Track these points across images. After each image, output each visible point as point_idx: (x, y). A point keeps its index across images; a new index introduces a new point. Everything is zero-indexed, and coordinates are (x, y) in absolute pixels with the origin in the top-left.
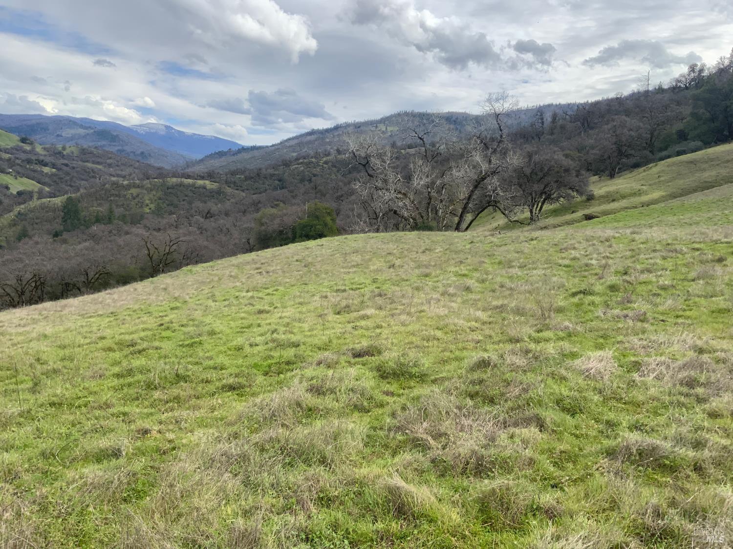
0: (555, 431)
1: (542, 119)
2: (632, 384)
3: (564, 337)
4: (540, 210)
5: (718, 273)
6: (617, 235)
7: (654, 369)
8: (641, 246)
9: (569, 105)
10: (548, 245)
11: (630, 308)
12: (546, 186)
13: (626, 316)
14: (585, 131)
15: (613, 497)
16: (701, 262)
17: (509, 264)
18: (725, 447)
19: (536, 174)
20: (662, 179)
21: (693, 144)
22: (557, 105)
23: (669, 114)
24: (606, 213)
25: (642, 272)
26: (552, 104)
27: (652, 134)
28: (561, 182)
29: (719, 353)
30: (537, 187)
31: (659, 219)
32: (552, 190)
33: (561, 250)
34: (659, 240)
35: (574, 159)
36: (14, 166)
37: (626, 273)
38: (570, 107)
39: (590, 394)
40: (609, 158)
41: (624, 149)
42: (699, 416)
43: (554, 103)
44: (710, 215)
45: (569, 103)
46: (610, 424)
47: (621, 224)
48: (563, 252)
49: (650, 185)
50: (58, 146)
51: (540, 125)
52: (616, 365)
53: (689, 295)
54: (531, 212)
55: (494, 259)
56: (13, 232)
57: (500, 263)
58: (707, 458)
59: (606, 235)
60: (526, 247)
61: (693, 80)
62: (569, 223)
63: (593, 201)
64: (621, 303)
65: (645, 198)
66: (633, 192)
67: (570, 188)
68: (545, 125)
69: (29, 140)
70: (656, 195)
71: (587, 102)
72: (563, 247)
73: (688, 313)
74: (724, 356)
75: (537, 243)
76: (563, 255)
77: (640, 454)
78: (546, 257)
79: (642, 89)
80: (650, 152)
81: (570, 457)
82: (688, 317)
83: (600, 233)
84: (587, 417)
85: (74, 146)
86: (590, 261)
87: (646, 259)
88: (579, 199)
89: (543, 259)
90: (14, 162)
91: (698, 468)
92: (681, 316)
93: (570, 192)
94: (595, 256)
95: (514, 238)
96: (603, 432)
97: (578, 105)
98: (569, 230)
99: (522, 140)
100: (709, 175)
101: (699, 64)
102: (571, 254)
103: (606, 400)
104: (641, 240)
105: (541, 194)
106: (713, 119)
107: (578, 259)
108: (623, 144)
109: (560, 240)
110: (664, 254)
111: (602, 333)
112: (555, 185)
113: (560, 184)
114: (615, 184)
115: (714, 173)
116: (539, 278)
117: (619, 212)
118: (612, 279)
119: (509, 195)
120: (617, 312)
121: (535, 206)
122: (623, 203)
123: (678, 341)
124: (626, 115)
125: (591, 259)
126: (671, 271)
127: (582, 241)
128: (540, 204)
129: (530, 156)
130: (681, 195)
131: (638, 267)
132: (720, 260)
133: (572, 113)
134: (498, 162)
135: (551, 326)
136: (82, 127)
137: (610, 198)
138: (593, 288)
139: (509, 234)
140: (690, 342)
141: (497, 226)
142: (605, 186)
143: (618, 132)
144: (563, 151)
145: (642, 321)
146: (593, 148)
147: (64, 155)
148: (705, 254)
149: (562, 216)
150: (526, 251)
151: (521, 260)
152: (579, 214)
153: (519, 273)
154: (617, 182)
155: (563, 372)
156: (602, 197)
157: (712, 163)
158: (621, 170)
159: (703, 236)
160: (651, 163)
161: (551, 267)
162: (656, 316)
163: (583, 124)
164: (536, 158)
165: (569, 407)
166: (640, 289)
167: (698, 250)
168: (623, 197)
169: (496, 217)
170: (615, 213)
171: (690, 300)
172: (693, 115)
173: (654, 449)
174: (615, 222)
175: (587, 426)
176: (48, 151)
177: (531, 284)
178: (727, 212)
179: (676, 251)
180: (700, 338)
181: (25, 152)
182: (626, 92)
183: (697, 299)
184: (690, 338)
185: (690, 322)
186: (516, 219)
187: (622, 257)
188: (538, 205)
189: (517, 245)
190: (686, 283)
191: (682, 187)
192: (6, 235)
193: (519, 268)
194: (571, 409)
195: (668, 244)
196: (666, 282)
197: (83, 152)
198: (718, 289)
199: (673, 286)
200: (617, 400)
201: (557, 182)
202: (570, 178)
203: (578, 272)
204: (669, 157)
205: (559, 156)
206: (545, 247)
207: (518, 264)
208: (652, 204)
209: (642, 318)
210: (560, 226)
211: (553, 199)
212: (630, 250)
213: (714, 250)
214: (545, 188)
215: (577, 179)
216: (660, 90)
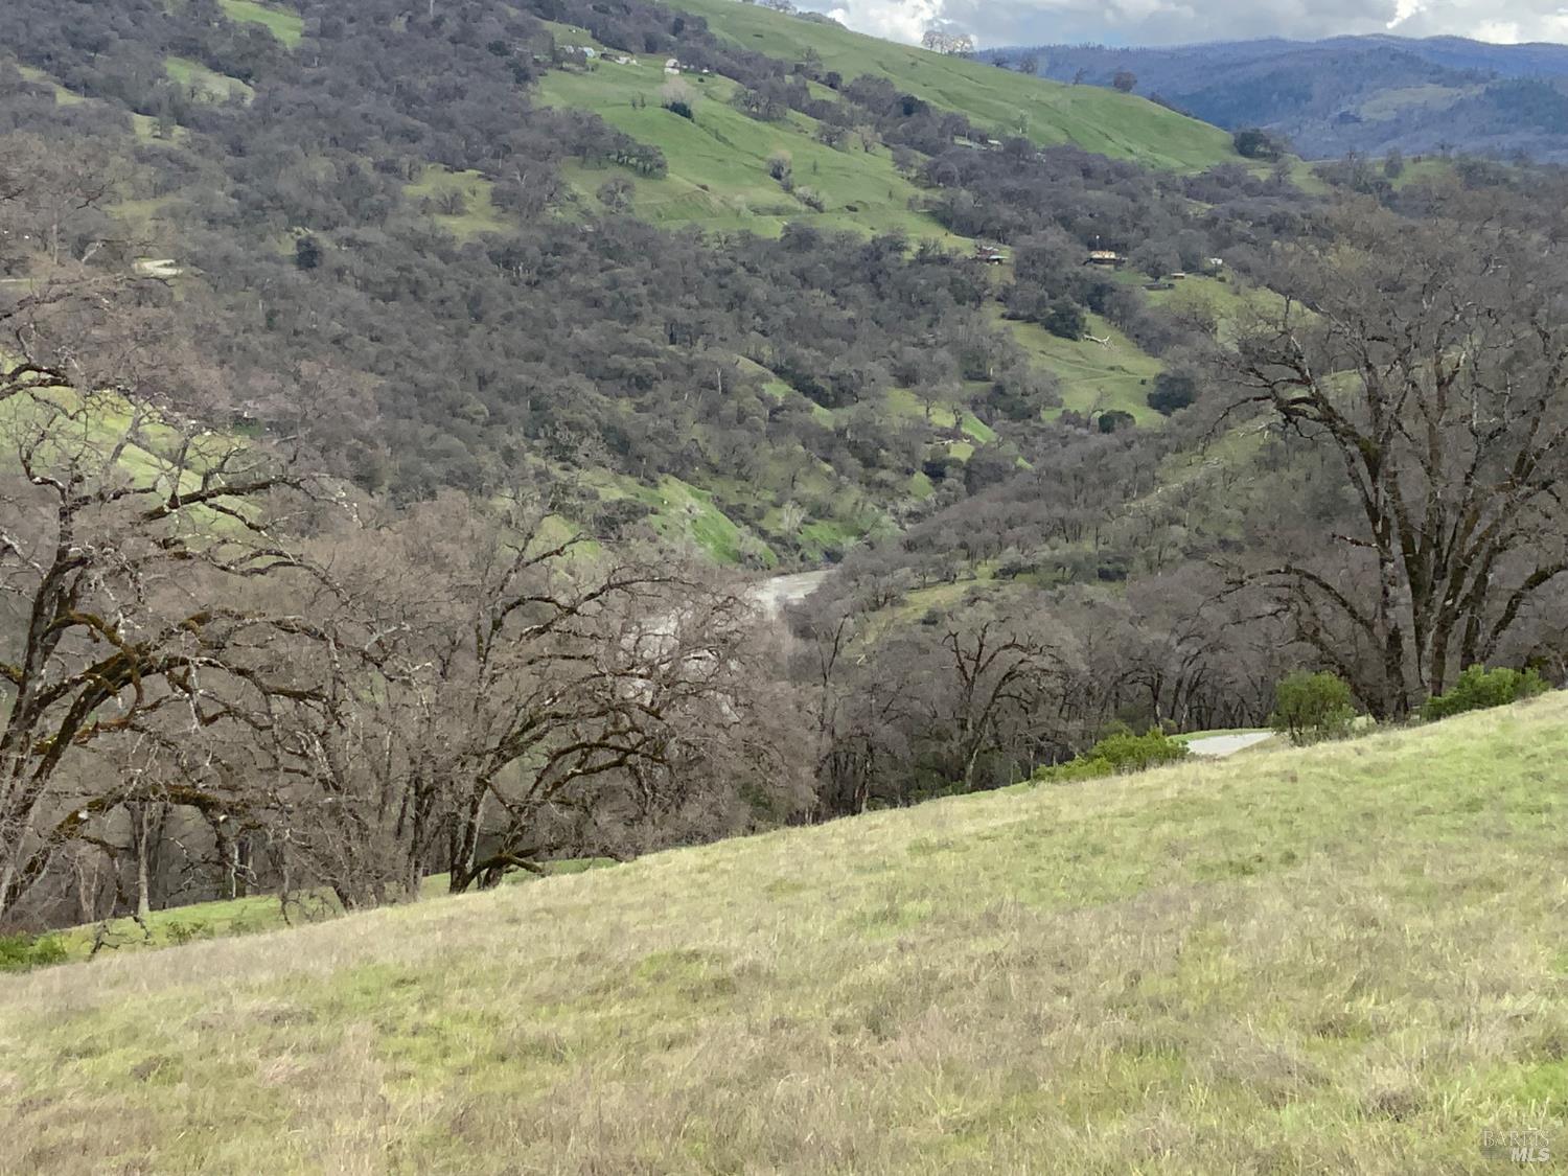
36: (1227, 244)
50: (1371, 160)
56: (1268, 489)
69: (1266, 143)
85: (1432, 157)
90: (1228, 229)
136: (1439, 75)
147: (1395, 196)
176: (1335, 183)
181: (1251, 189)
192: (1243, 502)
197: (1471, 174)
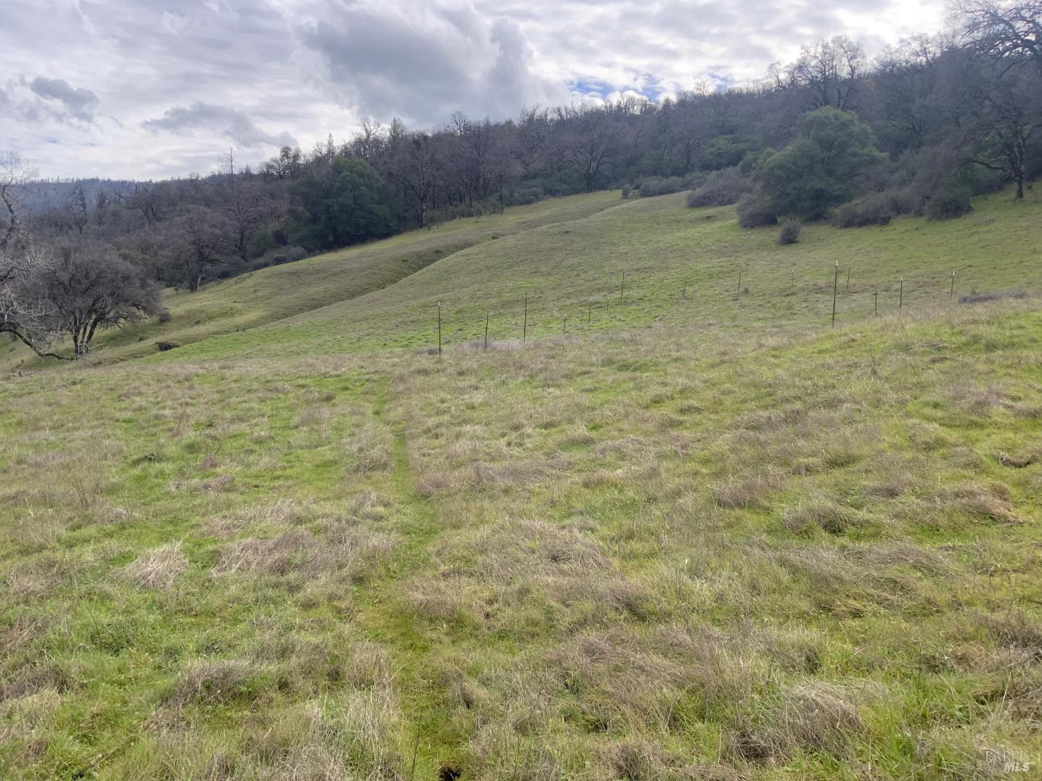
0: (86, 685)
1: (82, 199)
2: (208, 585)
3: (113, 532)
4: (90, 337)
5: (325, 416)
6: (201, 371)
7: (238, 558)
8: (233, 385)
9: (123, 184)
10: (100, 390)
11: (213, 473)
12: (95, 301)
13: (206, 487)
14: (150, 223)
15: (165, 765)
16: (308, 402)
17: (35, 424)
18: (317, 647)
19: (80, 283)
20: (260, 294)
21: (294, 250)
22: (104, 182)
23: (261, 208)
24: (189, 340)
25: (232, 421)
26: (97, 180)
27: (242, 233)
28: (118, 295)
29: (320, 520)
30: (82, 302)
31: (259, 347)
32: (106, 307)
33: (120, 396)
34: (256, 376)
35: (136, 263)
37: (210, 425)
38: (126, 186)
39: (142, 614)
40: (187, 262)
41: (206, 251)
42: (290, 611)
43: (101, 178)
44: (320, 341)
45: (124, 179)
46: (173, 653)
47: (210, 355)
48: (123, 400)
49: (245, 302)
51: (81, 209)
52: (187, 561)
53: (290, 447)
54: (75, 339)
55: (9, 418)
57: (19, 423)
58: (294, 669)
59: (185, 371)
60: (65, 396)
61: (287, 167)
62: (136, 356)
63: (169, 324)
64: (201, 469)
65: (240, 320)
66: (223, 311)
67: (135, 305)
68: (88, 209)
70: (253, 315)
71: (151, 181)
72: (123, 392)
73: (288, 472)
74: (326, 523)
75: (82, 388)
76: (123, 405)
77: (208, 688)
78: (96, 409)
79: (226, 171)
80: (242, 257)
81: (108, 720)
82: (287, 478)
83: (178, 369)
84: (138, 650)
86: (161, 412)
87: (240, 403)
88: (148, 320)
89: (91, 413)
91: (283, 686)
92: (278, 478)
93: (134, 309)
94: (169, 403)
95: (44, 381)
96: (160, 667)
97: (138, 185)
98: (133, 366)
99: (53, 230)
100: (315, 290)
101: (293, 148)
102: (134, 402)
103: (167, 617)
104: (234, 378)
105: (90, 313)
106: (315, 220)
107: (146, 409)
108: (205, 244)
109: (119, 383)
110: (261, 395)
111: (172, 516)
112: (110, 301)
113: (118, 298)
114: (197, 300)
115: (321, 288)
116: (83, 442)
117: (206, 338)
118: (190, 435)
119: (34, 314)
120: (196, 481)
121: (82, 331)
122: (211, 326)
123: (272, 512)
124: (206, 205)
125: (164, 408)
126: (269, 417)
127: (151, 382)
128: (89, 328)
129: (66, 254)
130: (285, 316)
131: (228, 415)
132: (329, 399)
133: (129, 196)
134: (9, 260)
135: (95, 518)
137: (194, 319)
138: (164, 450)
139: (36, 376)
140: (287, 511)
141: (20, 362)
142: (186, 302)
143: (196, 228)
144: (119, 249)
145: (228, 491)
146: (162, 247)
148: (311, 392)
149: (125, 345)
150: (64, 401)
151: (55, 418)
152: (150, 342)
153: (52, 438)
154: (201, 296)
155: (107, 587)
156: (180, 318)
157: (318, 276)
158: (204, 281)
159: (310, 369)
160: (243, 273)
161: (104, 424)
162: (248, 480)
163: (146, 212)
164: (76, 258)
165: (111, 640)
166: (228, 445)
167: (303, 386)
168: (211, 318)
169: (17, 349)
170: (201, 341)
171: (291, 454)
172: (290, 212)
173: (226, 675)
174: (202, 352)
175: (138, 666)
177: (71, 454)
178: (339, 337)
179: (277, 390)
180: (300, 503)
182: (204, 174)
183: (300, 452)
184: (287, 506)
185: (290, 482)
186: (50, 351)
187: (206, 403)
188: (85, 329)
189: (50, 393)
190: (287, 432)
191: (285, 305)
193: (51, 429)
194: (114, 644)
195: (268, 381)
196: (263, 434)
198: (324, 435)
199: (271, 438)
200: (185, 614)
201: (112, 294)
202: (132, 289)
203: (144, 428)
204: (266, 265)
205: (113, 257)
206: (95, 393)
207: (50, 424)
208: (251, 327)
209: (229, 486)
210: (122, 360)
211: (108, 320)
212: (218, 392)
213: (320, 385)
214: (94, 304)
215: (143, 291)
216: (247, 176)
